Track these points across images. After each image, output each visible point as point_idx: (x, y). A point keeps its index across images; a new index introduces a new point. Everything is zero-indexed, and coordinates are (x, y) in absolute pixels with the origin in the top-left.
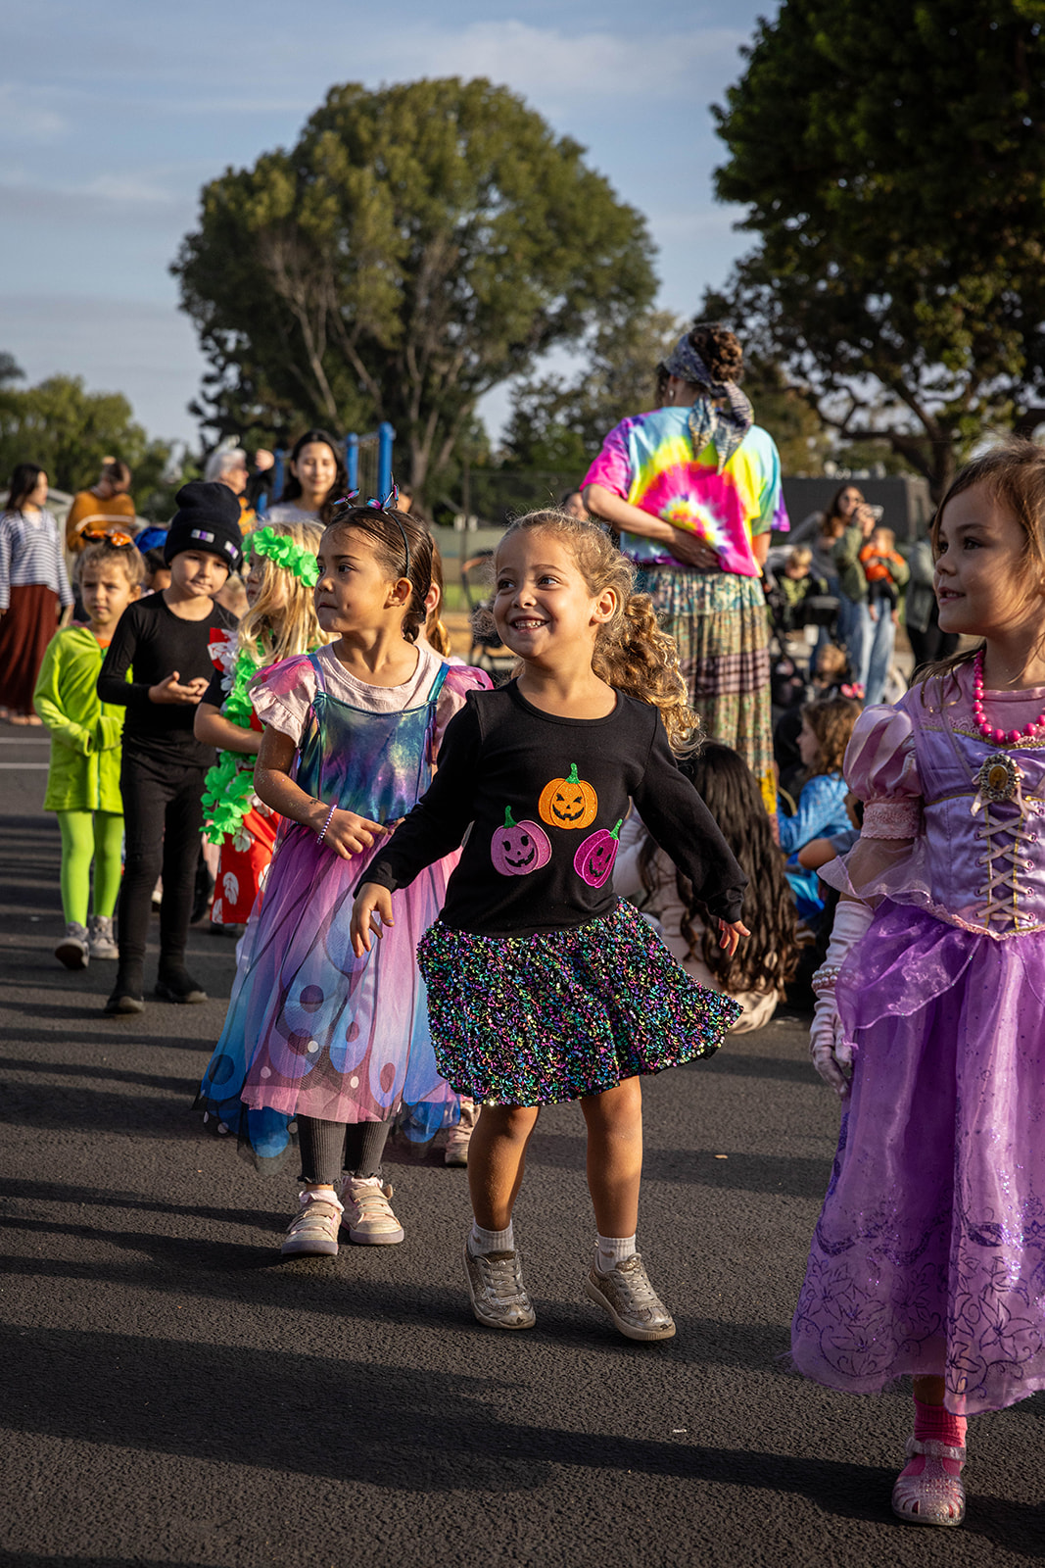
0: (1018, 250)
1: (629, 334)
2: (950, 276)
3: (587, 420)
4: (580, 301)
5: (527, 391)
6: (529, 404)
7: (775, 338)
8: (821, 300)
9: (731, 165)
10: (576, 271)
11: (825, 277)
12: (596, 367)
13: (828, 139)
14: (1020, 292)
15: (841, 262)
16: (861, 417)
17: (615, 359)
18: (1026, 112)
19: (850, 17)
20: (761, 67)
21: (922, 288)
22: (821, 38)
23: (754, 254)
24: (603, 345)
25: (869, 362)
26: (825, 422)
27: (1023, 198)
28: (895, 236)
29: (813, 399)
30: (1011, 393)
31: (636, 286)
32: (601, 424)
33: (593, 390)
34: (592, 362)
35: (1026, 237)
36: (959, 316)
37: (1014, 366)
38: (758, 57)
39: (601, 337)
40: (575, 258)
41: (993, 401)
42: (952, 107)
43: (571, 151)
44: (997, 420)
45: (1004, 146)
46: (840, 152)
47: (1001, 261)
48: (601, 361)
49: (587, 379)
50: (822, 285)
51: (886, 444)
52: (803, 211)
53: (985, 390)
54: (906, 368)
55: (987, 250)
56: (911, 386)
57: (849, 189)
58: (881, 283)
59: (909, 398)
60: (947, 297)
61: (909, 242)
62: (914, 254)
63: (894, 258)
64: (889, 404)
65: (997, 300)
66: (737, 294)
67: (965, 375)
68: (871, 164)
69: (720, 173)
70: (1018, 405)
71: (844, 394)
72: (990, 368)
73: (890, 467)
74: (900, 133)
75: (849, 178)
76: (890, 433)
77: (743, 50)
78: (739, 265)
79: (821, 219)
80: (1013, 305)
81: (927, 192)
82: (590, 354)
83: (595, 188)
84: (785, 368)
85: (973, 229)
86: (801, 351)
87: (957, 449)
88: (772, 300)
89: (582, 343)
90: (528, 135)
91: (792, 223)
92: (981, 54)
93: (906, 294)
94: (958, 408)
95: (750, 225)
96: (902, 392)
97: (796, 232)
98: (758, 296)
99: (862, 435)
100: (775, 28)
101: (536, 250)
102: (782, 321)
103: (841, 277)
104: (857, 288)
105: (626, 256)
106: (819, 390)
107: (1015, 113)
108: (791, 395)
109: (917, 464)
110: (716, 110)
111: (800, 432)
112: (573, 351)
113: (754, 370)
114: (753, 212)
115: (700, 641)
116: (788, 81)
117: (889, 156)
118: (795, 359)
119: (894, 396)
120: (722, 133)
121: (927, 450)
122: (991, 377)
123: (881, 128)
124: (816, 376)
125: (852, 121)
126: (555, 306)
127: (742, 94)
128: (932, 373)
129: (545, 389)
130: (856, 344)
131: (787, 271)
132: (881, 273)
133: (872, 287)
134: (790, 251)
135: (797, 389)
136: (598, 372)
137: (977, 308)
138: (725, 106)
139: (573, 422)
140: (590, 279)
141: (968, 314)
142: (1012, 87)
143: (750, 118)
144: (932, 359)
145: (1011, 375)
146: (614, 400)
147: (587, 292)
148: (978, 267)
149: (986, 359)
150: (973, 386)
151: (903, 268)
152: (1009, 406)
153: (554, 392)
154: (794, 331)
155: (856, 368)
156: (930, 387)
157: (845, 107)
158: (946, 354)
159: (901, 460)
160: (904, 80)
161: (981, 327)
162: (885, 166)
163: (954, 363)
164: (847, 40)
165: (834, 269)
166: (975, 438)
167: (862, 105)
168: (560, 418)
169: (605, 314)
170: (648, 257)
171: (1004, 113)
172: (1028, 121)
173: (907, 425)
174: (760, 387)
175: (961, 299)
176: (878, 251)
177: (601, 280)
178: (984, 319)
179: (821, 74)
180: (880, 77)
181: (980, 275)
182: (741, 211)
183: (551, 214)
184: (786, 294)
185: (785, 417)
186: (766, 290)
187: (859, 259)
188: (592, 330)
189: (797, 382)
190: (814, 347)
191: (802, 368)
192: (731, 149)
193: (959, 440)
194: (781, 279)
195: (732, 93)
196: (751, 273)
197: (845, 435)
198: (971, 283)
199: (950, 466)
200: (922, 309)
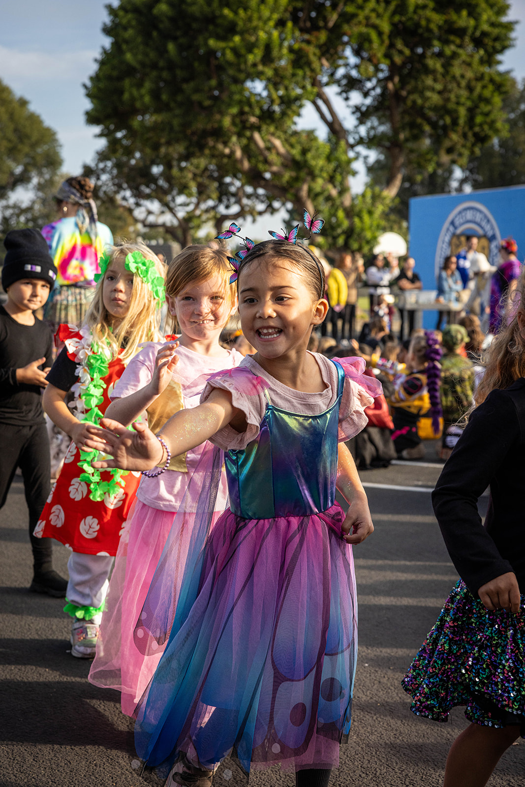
0: (214, 147)
1: (50, 183)
2: (187, 157)
3: (34, 220)
4: (30, 168)
5: (7, 207)
6: (8, 213)
7: (114, 185)
8: (132, 169)
9: (93, 110)
10: (27, 155)
11: (134, 157)
12: (38, 198)
13: (133, 99)
14: (217, 165)
15: (141, 151)
16: (151, 219)
17: (45, 194)
18: (216, 89)
19: (141, 47)
20: (105, 68)
21: (175, 163)
22: (129, 56)
23: (104, 149)
24: (40, 187)
25: (154, 194)
26: (136, 221)
27: (216, 125)
28: (163, 140)
29: (130, 211)
30: (214, 208)
31: (53, 162)
32: (40, 222)
33: (37, 207)
34: (36, 195)
35: (217, 141)
36: (190, 175)
37: (215, 195)
38: (102, 63)
39: (39, 184)
40: (26, 149)
41: (207, 211)
42: (185, 86)
43: (23, 103)
44: (208, 220)
45: (207, 103)
46: (138, 105)
47: (207, 152)
48: (40, 194)
49: (33, 202)
50: (133, 162)
51: (161, 230)
52: (123, 129)
53: (203, 206)
54: (169, 198)
55: (201, 147)
56: (172, 205)
57: (143, 121)
58: (158, 161)
59: (171, 210)
60: (185, 167)
61: (169, 143)
62: (171, 149)
63: (163, 150)
64: (163, 212)
65: (206, 169)
66: (97, 165)
67: (194, 200)
68: (152, 109)
69: (87, 113)
70: (216, 213)
71: (143, 209)
72: (204, 197)
73: (165, 240)
74: (164, 97)
75: (143, 115)
76: (164, 225)
77: (96, 60)
78: (98, 153)
79: (132, 133)
80: (214, 171)
81: (176, 122)
82: (34, 191)
83: (34, 119)
84: (119, 197)
85: (195, 138)
86: (125, 189)
87: (192, 232)
88: (112, 168)
89: (31, 186)
90: (5, 95)
91: (119, 135)
92: (196, 64)
93: (168, 166)
94: (191, 215)
95: (101, 135)
96: (168, 207)
97: (120, 139)
98: (106, 166)
99: (152, 226)
100: (110, 51)
101: (10, 145)
102: (117, 177)
103: (141, 158)
104: (148, 163)
105: (49, 149)
106: (133, 207)
107: (211, 89)
108: (121, 210)
109: (176, 238)
110: (85, 86)
111: (126, 225)
112: (27, 189)
113: (105, 199)
114: (102, 130)
115: (81, 314)
116: (115, 73)
117: (160, 107)
118: (122, 193)
119: (166, 209)
120: (89, 95)
121: (179, 233)
122: (205, 201)
123: (156, 94)
124: (132, 201)
125: (143, 91)
126: (18, 170)
127: (95, 79)
128: (181, 199)
129: (15, 206)
130: (148, 186)
131: (118, 155)
132: (158, 156)
133: (153, 162)
134: (118, 147)
135: (124, 207)
136: (38, 200)
137: (198, 172)
138: (89, 83)
139: (27, 221)
140: (33, 158)
141: (195, 175)
142: (209, 78)
143: (99, 90)
144: (180, 192)
145: (213, 200)
146: (45, 211)
147: (32, 164)
148: (198, 154)
149: (202, 192)
150: (197, 205)
151: (167, 155)
152: (212, 214)
153: (19, 208)
154: (122, 180)
155: (148, 197)
156: (181, 205)
157: (140, 85)
158: (186, 191)
159: (169, 236)
160: (165, 74)
161: (199, 180)
162: (158, 111)
163: (189, 195)
164: (140, 57)
165: (138, 155)
166: (198, 227)
167: (148, 85)
168: (22, 219)
169: (40, 174)
170: (58, 149)
171: (206, 88)
172: (216, 93)
173: (171, 222)
174: (107, 205)
175: (192, 168)
176: (156, 147)
177: (39, 159)
178: (201, 176)
179: (130, 71)
180: (154, 73)
181: (199, 157)
182: (97, 129)
183: (16, 130)
184: (118, 165)
185: (119, 218)
186: (109, 164)
187: (148, 151)
188: (35, 181)
189: (124, 203)
190: (131, 188)
191: (126, 197)
192: (92, 102)
193: (193, 228)
194: (116, 158)
195: (91, 79)
196: (103, 156)
197: (145, 226)
198: (195, 161)
199: (189, 238)
200: (175, 172)
